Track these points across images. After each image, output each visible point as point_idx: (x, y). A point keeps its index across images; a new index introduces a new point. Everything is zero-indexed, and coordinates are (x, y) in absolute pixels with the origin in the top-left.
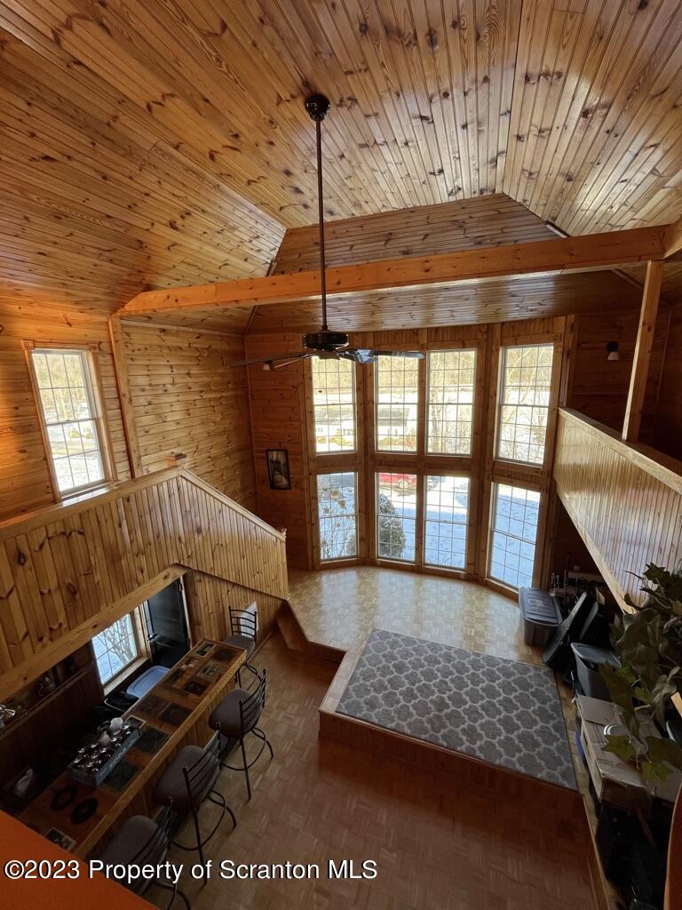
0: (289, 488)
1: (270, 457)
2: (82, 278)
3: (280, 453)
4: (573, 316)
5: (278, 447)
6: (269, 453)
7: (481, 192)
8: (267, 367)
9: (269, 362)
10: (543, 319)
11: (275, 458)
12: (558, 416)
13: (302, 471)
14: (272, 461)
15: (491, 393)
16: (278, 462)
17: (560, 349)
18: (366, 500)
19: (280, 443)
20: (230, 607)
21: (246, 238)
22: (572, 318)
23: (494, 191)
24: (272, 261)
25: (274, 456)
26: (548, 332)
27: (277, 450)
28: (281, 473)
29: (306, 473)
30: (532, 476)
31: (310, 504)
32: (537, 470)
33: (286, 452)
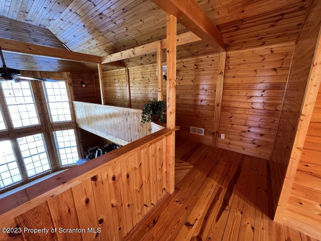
7: (40, 25)
10: (58, 72)
12: (72, 104)
15: (43, 98)
17: (68, 83)
22: (68, 73)
23: (45, 27)
26: (61, 77)
30: (69, 125)
32: (70, 122)
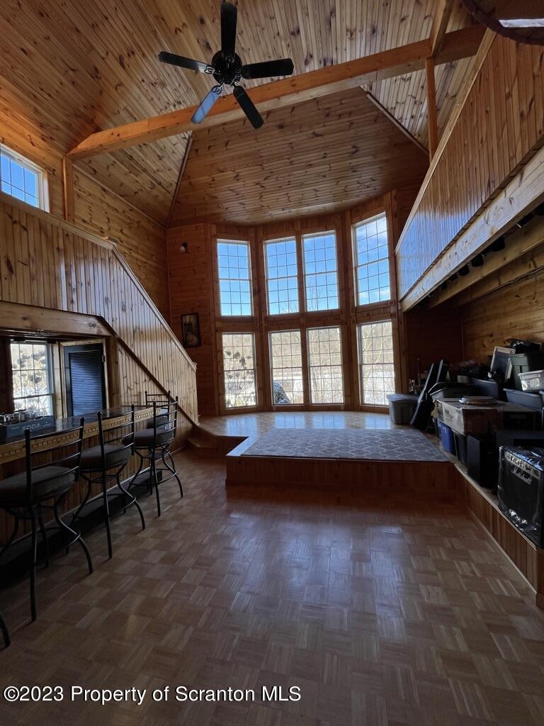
0: (199, 344)
1: (184, 321)
2: (50, 95)
3: (192, 316)
4: (395, 190)
5: (190, 312)
6: (183, 317)
8: (183, 248)
9: (185, 245)
10: (377, 198)
11: (188, 321)
13: (210, 328)
14: (185, 324)
15: (348, 259)
16: (190, 324)
17: (390, 214)
18: (262, 356)
19: (192, 309)
20: (146, 392)
21: (172, 101)
22: (394, 192)
24: (189, 138)
25: (187, 319)
26: (381, 206)
27: (190, 314)
28: (193, 333)
29: (213, 330)
30: (384, 309)
31: (216, 357)
33: (197, 315)
